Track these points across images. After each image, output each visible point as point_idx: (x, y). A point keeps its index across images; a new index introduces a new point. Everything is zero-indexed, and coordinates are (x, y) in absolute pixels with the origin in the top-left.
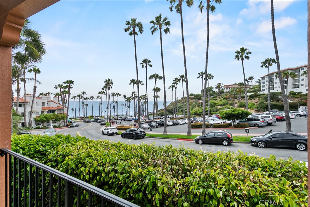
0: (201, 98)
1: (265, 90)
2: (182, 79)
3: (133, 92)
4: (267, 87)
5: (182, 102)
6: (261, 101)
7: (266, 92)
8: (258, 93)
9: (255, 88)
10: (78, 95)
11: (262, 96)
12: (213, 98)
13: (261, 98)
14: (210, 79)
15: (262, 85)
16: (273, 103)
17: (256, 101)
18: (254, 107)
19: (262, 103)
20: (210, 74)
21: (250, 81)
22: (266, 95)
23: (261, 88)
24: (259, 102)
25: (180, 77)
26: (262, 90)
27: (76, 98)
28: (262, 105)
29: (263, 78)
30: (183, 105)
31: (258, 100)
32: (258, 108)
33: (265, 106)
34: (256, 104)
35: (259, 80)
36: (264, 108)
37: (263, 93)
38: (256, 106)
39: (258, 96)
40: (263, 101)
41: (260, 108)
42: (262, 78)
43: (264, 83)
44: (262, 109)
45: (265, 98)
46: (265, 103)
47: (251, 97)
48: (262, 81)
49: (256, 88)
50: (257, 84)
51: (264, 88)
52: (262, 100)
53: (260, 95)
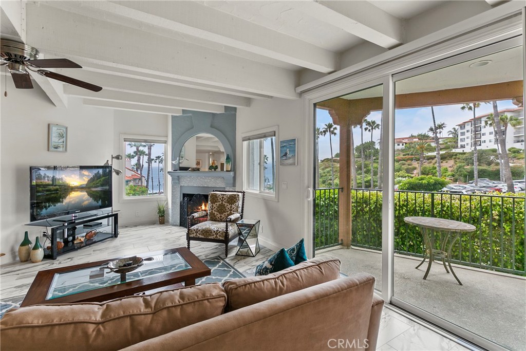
1: (467, 146)
4: (469, 141)
5: (322, 167)
6: (458, 165)
7: (468, 149)
8: (454, 151)
9: (447, 143)
11: (461, 155)
12: (375, 159)
13: (458, 159)
14: (374, 130)
15: (460, 137)
16: (481, 168)
17: (449, 164)
18: (447, 174)
19: (460, 167)
21: (438, 131)
22: (466, 155)
23: (457, 143)
24: (455, 167)
26: (459, 146)
28: (460, 171)
29: (462, 126)
30: (324, 173)
31: (453, 163)
32: (453, 176)
33: (466, 173)
34: (450, 169)
35: (454, 129)
36: (465, 176)
37: (462, 152)
38: (450, 173)
39: (453, 155)
40: (463, 164)
41: (457, 176)
42: (459, 125)
43: (463, 134)
44: (462, 178)
45: (466, 160)
46: (465, 167)
47: (443, 158)
48: (460, 131)
49: (449, 143)
50: (451, 136)
51: (463, 143)
52: (460, 162)
53: (456, 155)
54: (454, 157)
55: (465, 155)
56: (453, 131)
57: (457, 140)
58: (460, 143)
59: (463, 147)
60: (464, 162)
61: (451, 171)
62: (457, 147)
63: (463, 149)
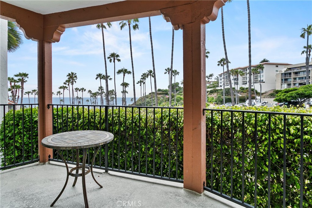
0: (168, 93)
1: (222, 86)
2: (150, 74)
5: (150, 97)
8: (217, 88)
9: (214, 84)
10: (33, 91)
11: (220, 91)
12: (179, 93)
13: (219, 93)
14: (176, 75)
15: (220, 81)
16: (228, 97)
17: (214, 95)
18: (213, 101)
19: (219, 97)
20: (176, 70)
21: (210, 77)
22: (222, 91)
23: (219, 84)
24: (217, 97)
25: (148, 72)
26: (219, 86)
27: (31, 93)
28: (219, 99)
29: (220, 75)
30: (151, 101)
31: (216, 95)
32: (216, 101)
33: (221, 100)
34: (215, 98)
35: (217, 77)
37: (220, 89)
38: (214, 100)
39: (216, 91)
41: (218, 102)
42: (219, 75)
43: (221, 79)
44: (220, 103)
45: (222, 93)
46: (221, 97)
47: (211, 92)
48: (220, 78)
50: (216, 80)
52: (219, 94)
53: (218, 91)
54: (217, 91)
56: (216, 78)
58: (220, 85)
59: (221, 86)
63: (221, 87)
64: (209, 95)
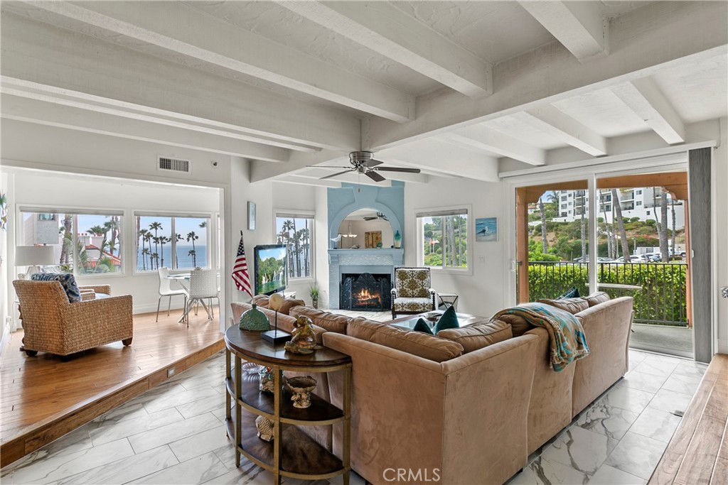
1: (568, 215)
3: (285, 223)
4: (571, 208)
6: (560, 238)
7: (570, 219)
8: (554, 220)
9: (545, 210)
11: (562, 226)
13: (560, 230)
15: (561, 203)
17: (549, 238)
18: (548, 250)
19: (563, 241)
22: (570, 226)
23: (558, 210)
24: (557, 241)
26: (560, 214)
28: (563, 247)
31: (554, 236)
32: (555, 252)
33: (569, 248)
34: (551, 244)
36: (569, 253)
37: (563, 221)
38: (551, 249)
39: (553, 227)
40: (566, 237)
41: (559, 253)
43: (564, 198)
44: (565, 255)
45: (570, 232)
46: (569, 241)
48: (561, 195)
49: (548, 211)
50: (550, 201)
51: (564, 211)
52: (562, 235)
53: (557, 226)
54: (555, 228)
55: (567, 226)
56: (551, 195)
57: (558, 206)
58: (560, 211)
59: (564, 215)
60: (566, 235)
61: (553, 246)
62: (558, 215)
63: (565, 218)
64: (535, 237)
